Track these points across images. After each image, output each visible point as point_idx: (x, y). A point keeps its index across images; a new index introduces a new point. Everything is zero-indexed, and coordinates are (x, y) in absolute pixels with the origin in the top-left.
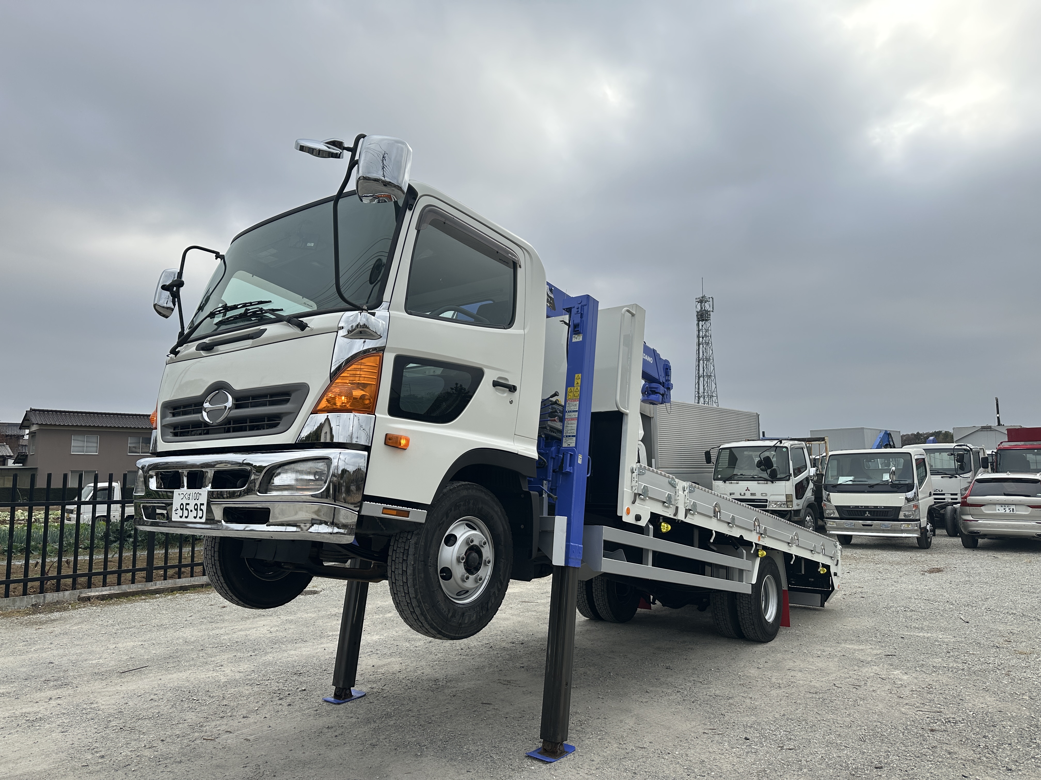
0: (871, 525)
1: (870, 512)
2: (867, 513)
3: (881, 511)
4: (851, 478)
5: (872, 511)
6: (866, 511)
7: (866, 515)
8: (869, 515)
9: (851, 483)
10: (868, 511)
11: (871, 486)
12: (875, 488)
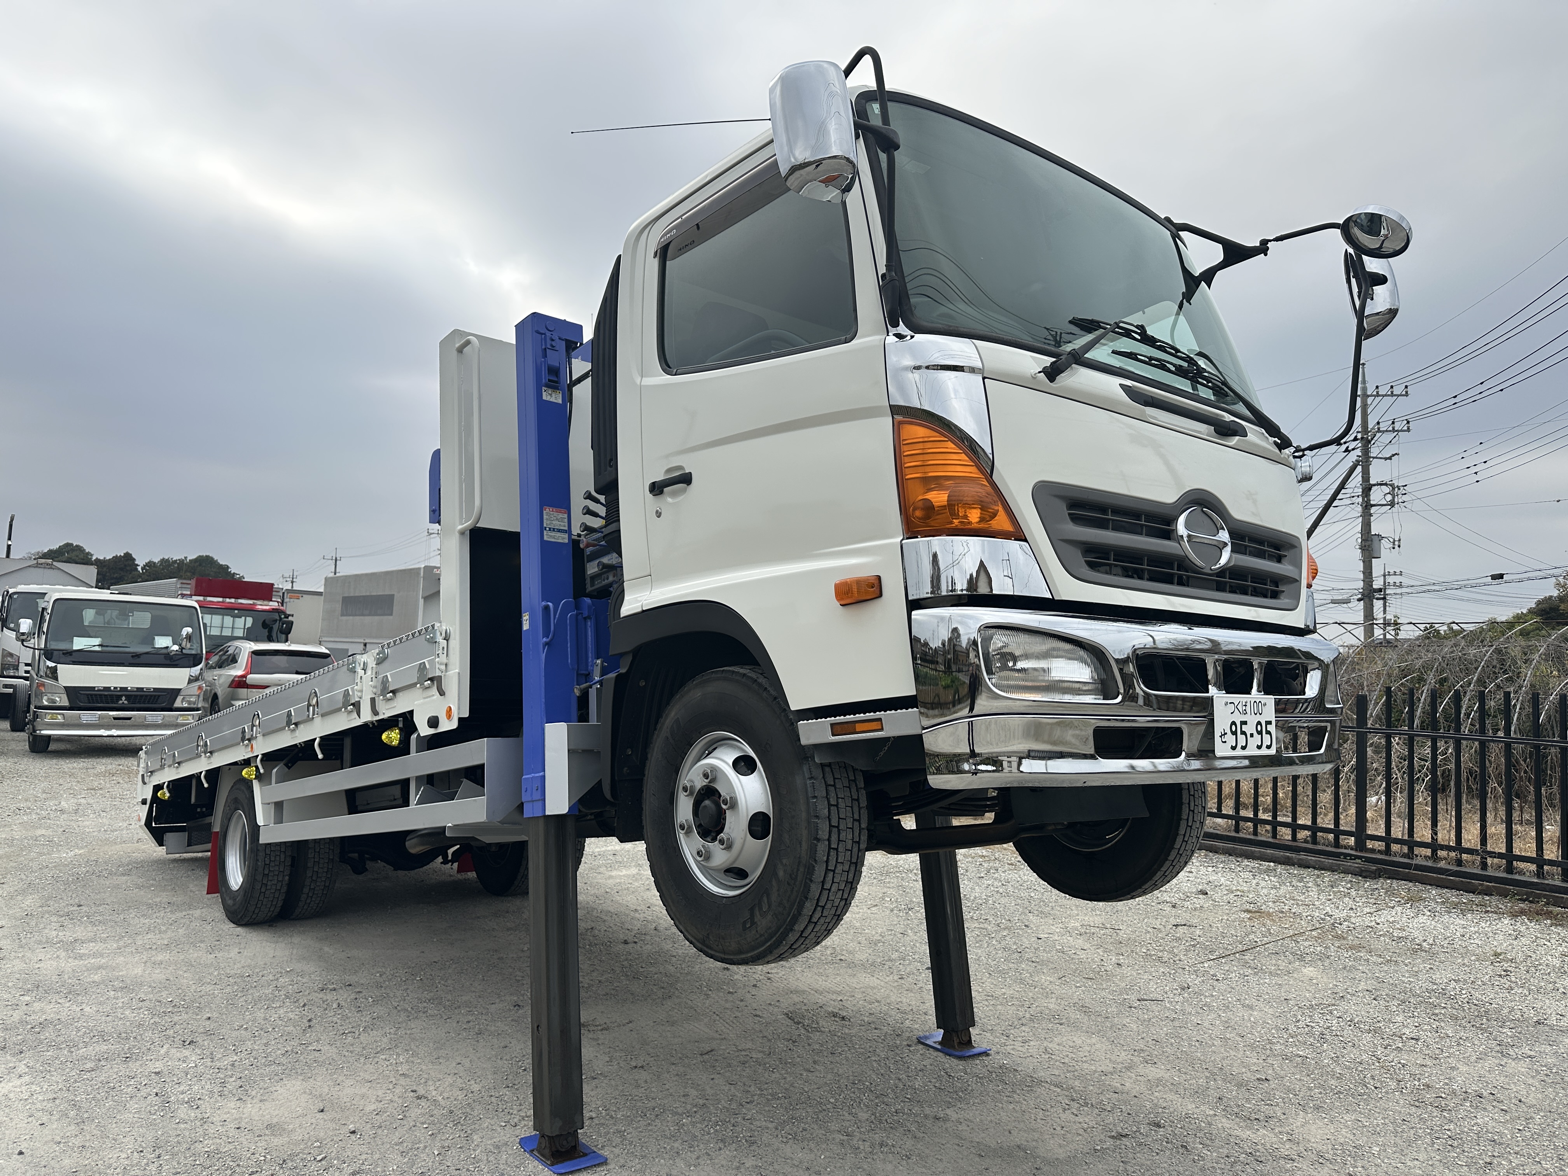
0: (129, 719)
1: (128, 698)
2: (124, 698)
3: (146, 696)
4: (97, 641)
5: (131, 696)
6: (122, 696)
7: (121, 702)
8: (126, 702)
9: (97, 649)
10: (126, 696)
11: (137, 656)
12: (142, 660)
